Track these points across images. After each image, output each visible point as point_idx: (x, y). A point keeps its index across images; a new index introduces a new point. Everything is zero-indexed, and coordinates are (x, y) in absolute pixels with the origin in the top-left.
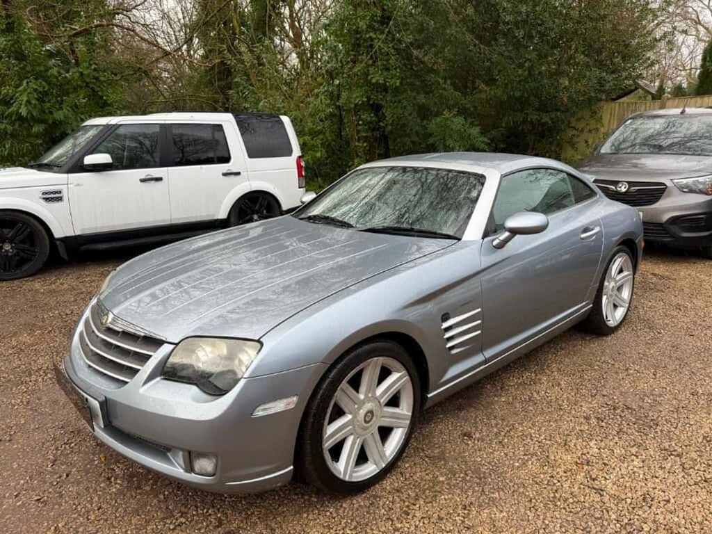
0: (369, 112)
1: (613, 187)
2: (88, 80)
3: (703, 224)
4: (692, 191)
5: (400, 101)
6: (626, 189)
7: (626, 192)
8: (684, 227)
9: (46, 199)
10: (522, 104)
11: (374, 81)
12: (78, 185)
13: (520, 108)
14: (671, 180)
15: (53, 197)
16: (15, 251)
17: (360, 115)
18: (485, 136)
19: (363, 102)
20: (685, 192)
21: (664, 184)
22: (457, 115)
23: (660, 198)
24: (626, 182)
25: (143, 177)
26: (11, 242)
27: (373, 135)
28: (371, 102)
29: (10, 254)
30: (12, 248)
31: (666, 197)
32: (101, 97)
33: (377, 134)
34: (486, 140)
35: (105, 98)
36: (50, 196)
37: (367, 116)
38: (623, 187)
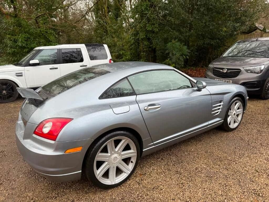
0: (147, 41)
1: (222, 71)
2: (43, 33)
3: (255, 85)
4: (251, 72)
5: (158, 37)
6: (226, 71)
7: (226, 72)
8: (247, 86)
9: (17, 76)
10: (203, 37)
11: (148, 29)
12: (28, 71)
13: (202, 38)
14: (243, 68)
15: (19, 75)
16: (7, 93)
17: (143, 42)
18: (189, 50)
19: (144, 37)
20: (248, 72)
21: (240, 70)
22: (178, 42)
23: (238, 75)
24: (227, 68)
25: (51, 68)
26: (5, 90)
27: (149, 50)
28: (147, 37)
29: (5, 94)
30: (6, 92)
31: (240, 75)
32: (48, 39)
33: (150, 49)
34: (189, 51)
35: (49, 39)
36: (18, 74)
37: (146, 43)
38: (225, 71)
